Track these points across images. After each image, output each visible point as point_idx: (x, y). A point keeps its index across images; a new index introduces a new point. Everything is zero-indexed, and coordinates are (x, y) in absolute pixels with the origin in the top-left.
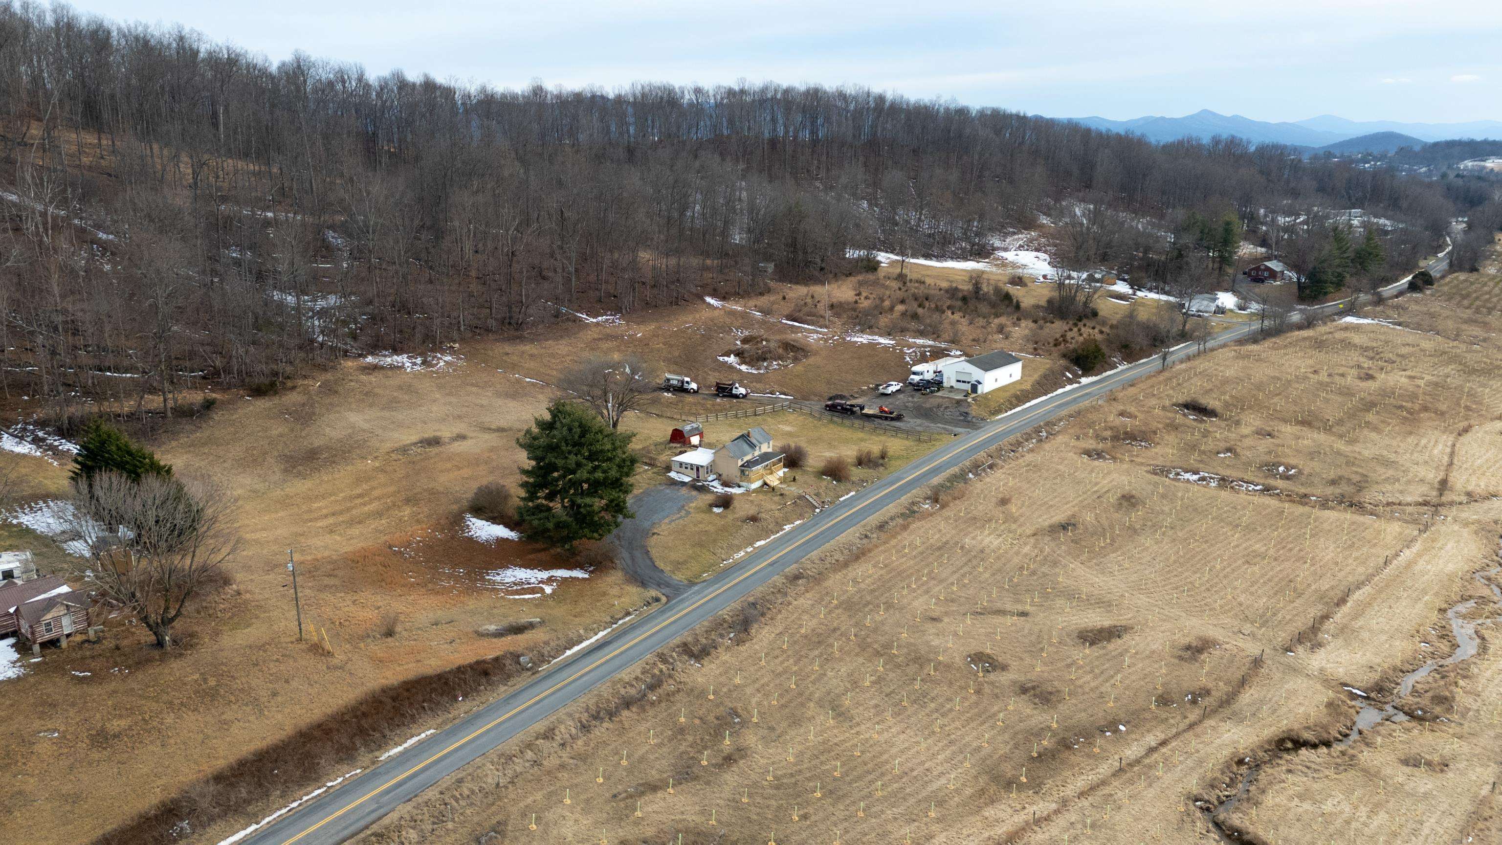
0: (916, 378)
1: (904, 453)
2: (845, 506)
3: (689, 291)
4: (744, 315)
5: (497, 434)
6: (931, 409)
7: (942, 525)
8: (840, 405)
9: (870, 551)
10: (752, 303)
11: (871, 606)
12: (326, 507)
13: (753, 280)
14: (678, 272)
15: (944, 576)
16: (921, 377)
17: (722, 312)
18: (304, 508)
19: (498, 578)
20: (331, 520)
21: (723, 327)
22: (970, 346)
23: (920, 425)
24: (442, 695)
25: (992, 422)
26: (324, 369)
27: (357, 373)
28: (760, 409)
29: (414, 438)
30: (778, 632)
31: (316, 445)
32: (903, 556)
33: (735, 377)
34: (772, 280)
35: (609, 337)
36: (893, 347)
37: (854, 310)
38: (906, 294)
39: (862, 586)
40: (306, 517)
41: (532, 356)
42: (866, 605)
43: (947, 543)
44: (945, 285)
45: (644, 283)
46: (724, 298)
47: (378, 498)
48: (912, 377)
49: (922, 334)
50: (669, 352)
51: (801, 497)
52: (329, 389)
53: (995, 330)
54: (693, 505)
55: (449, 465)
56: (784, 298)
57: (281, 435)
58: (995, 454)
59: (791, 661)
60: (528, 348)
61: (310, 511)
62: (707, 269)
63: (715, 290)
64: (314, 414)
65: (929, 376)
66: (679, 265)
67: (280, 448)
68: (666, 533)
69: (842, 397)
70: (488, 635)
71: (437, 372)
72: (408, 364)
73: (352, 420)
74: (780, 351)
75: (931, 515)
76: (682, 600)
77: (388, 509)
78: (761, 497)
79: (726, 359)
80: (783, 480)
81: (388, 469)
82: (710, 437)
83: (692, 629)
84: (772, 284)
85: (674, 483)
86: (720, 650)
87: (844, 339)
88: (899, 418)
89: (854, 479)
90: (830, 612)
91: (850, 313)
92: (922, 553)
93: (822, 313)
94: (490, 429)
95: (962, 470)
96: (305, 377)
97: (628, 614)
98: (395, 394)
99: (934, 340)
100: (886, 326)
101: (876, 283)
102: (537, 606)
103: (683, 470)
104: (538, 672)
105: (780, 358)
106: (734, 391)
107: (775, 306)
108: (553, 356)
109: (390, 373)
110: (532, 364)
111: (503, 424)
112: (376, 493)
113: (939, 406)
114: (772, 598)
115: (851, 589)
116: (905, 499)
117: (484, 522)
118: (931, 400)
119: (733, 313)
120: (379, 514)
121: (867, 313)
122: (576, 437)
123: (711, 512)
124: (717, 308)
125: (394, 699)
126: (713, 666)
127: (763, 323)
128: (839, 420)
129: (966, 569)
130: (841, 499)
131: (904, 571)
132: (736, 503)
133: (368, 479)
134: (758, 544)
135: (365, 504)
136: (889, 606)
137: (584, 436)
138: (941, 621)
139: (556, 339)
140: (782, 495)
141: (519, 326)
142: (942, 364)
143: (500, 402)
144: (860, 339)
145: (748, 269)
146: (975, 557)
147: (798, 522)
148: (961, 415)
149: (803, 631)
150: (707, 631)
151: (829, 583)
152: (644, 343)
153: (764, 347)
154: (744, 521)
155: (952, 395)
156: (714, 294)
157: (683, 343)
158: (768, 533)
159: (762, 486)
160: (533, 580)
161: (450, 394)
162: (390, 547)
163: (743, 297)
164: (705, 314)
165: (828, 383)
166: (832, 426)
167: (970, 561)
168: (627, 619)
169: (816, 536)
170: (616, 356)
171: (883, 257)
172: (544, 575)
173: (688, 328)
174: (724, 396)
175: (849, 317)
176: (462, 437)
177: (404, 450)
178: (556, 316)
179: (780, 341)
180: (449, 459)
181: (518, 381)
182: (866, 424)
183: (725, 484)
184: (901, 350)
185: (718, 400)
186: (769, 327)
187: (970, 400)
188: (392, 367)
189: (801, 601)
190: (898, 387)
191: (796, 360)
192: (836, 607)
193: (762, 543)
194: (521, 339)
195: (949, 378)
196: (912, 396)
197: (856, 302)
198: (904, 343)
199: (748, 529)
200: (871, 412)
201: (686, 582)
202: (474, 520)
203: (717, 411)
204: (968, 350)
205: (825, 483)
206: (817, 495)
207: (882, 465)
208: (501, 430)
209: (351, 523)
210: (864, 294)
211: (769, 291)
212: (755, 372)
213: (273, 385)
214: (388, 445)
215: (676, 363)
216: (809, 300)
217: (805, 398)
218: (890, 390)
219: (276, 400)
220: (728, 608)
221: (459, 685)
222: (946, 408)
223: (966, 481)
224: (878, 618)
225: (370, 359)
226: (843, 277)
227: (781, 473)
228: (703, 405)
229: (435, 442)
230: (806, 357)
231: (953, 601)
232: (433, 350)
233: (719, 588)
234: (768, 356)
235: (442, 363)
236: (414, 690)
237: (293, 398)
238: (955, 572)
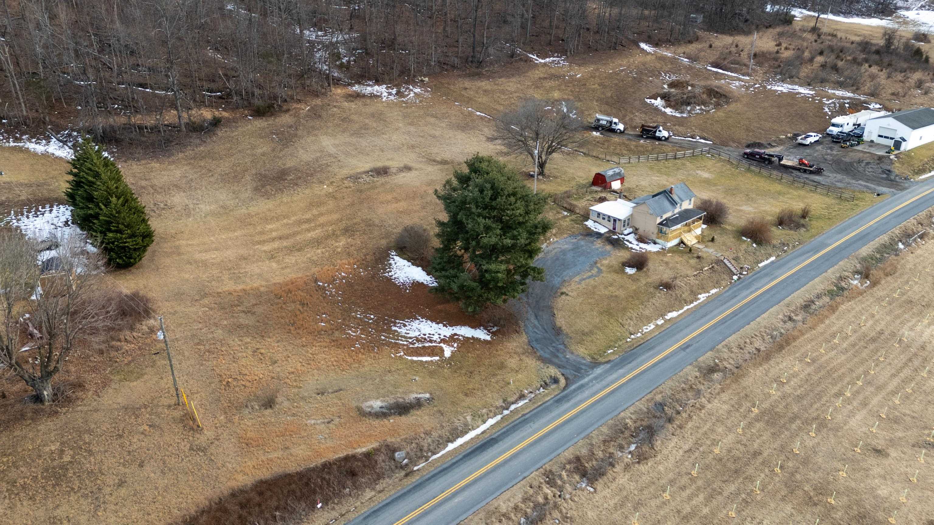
0: (835, 130)
1: (825, 212)
2: (766, 275)
3: (627, 38)
4: (673, 61)
5: (439, 167)
6: (851, 164)
7: (876, 309)
8: (758, 154)
9: (795, 339)
10: (681, 50)
11: (798, 422)
12: (277, 230)
13: (684, 29)
14: (619, 21)
15: (882, 379)
16: (840, 129)
17: (654, 58)
18: (259, 228)
19: (403, 331)
20: (276, 245)
21: (653, 70)
22: (890, 100)
23: (840, 181)
24: (299, 499)
25: (917, 182)
26: (316, 94)
27: (342, 100)
28: (680, 154)
29: (367, 166)
30: (686, 447)
31: (288, 166)
32: (833, 349)
33: (660, 119)
34: (700, 29)
35: (553, 77)
36: (813, 97)
37: (776, 59)
38: (822, 46)
39: (787, 389)
40: (257, 238)
41: (485, 91)
42: (793, 419)
43: (881, 333)
44: (857, 39)
45: (588, 29)
46: (656, 44)
47: (322, 225)
48: (831, 128)
49: (841, 85)
50: (603, 93)
51: (719, 262)
52: (315, 114)
53: (913, 84)
54: (605, 262)
55: (389, 197)
56: (711, 46)
57: (263, 154)
58: (925, 222)
59: (701, 497)
60: (485, 84)
61: (262, 233)
62: (645, 18)
63: (649, 37)
64: (296, 135)
65: (847, 129)
66: (620, 14)
67: (258, 166)
68: (574, 294)
69: (760, 145)
70: (370, 414)
71: (406, 103)
72: (386, 94)
73: (324, 144)
74: (705, 96)
75: (861, 293)
76: (582, 386)
77: (327, 237)
78: (677, 258)
79: (653, 101)
80: (701, 239)
81: (339, 195)
82: (631, 182)
83: (588, 437)
84: (700, 33)
85: (590, 234)
86: (618, 468)
87: (765, 87)
88: (819, 172)
89: (774, 242)
90: (750, 425)
91: (772, 63)
92: (854, 345)
93: (746, 61)
94: (434, 161)
95: (892, 239)
96: (299, 101)
97: (522, 397)
98: (367, 121)
99: (853, 92)
100: (808, 77)
101: (793, 35)
102: (432, 374)
103: (600, 220)
104: (412, 472)
105: (704, 103)
106: (658, 134)
107: (703, 54)
108: (503, 92)
109: (368, 101)
110: (484, 99)
111: (447, 156)
112: (322, 220)
113: (860, 161)
114: (682, 396)
115: (774, 392)
116: (832, 273)
117: (405, 262)
118: (851, 154)
119: (663, 59)
120: (317, 242)
121: (789, 63)
122: (487, 200)
123: (623, 272)
124: (650, 53)
125: (242, 506)
126: (607, 492)
127: (690, 68)
128: (757, 170)
129: (907, 372)
130: (761, 265)
131: (835, 370)
132: (651, 265)
133: (320, 204)
134: (670, 315)
135: (308, 230)
136: (822, 425)
137: (495, 199)
138: (887, 455)
139: (508, 77)
140: (698, 257)
141: (480, 63)
142: (862, 117)
143: (451, 133)
144: (780, 88)
145: (681, 19)
146: (916, 355)
147: (713, 291)
148: (883, 172)
149: (717, 451)
150: (605, 441)
151: (747, 382)
152: (582, 83)
153: (690, 92)
154: (657, 288)
155: (873, 150)
156: (648, 41)
157: (616, 85)
158: (681, 302)
159: (678, 245)
160: (436, 337)
161: (411, 124)
162: (316, 281)
163: (673, 44)
164: (639, 59)
165: (748, 130)
166: (749, 175)
167: (910, 360)
168: (521, 403)
169: (735, 314)
170: (556, 95)
171: (798, 13)
172: (447, 331)
173: (622, 71)
174: (648, 138)
175: (770, 67)
176: (408, 169)
177: (355, 178)
178: (512, 56)
179: (705, 87)
180: (392, 190)
181: (470, 114)
182: (785, 176)
183: (641, 240)
184: (820, 101)
185: (642, 141)
186: (697, 74)
187: (892, 157)
188: (373, 96)
189: (716, 403)
190: (817, 138)
191: (717, 105)
192: (757, 419)
193: (674, 314)
194: (478, 75)
195: (870, 132)
196: (831, 149)
197: (777, 52)
198: (823, 93)
199: (661, 297)
200: (789, 163)
201: (589, 359)
202: (397, 258)
203: (639, 153)
204: (887, 103)
205: (744, 246)
206: (736, 259)
207: (803, 226)
208: (444, 162)
209: (290, 250)
210: (784, 45)
211: (697, 39)
212: (678, 115)
213: (271, 106)
214: (345, 172)
215: (607, 103)
216: (733, 49)
217: (724, 144)
218: (808, 141)
219: (271, 121)
220: (632, 409)
221: (321, 488)
222: (868, 164)
223: (897, 252)
224: (810, 443)
225: (356, 88)
226: (764, 29)
227: (698, 231)
228: (627, 146)
229: (383, 171)
230: (727, 103)
231: (896, 421)
232: (407, 83)
233: (623, 376)
234: (692, 100)
235: (412, 95)
236: (269, 493)
237: (285, 119)
238: (893, 376)
